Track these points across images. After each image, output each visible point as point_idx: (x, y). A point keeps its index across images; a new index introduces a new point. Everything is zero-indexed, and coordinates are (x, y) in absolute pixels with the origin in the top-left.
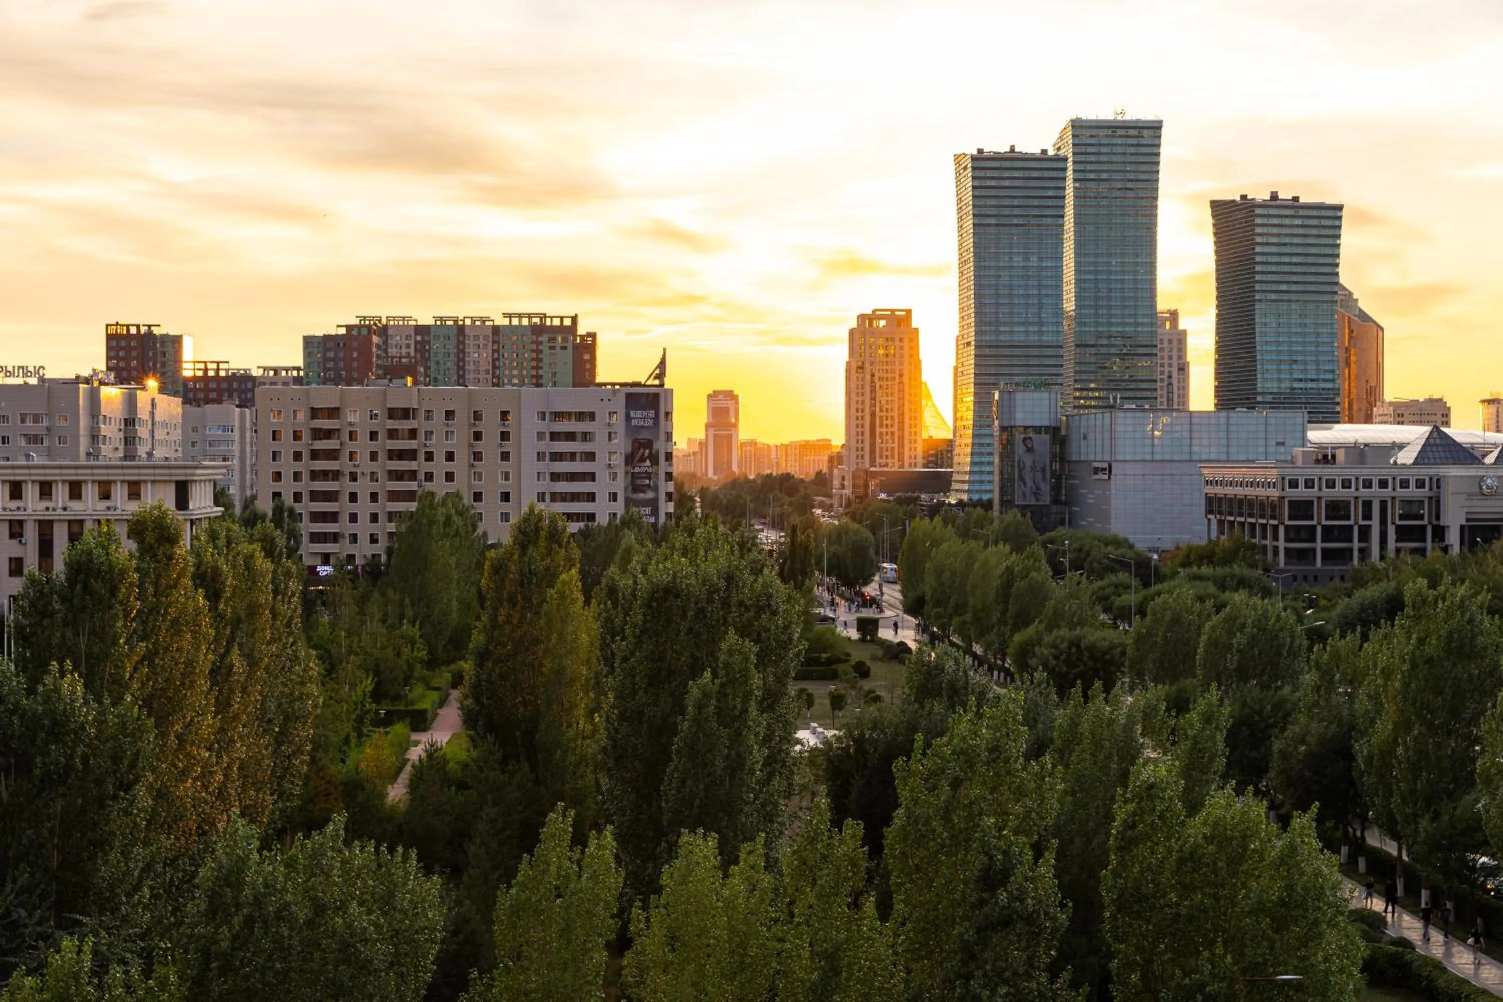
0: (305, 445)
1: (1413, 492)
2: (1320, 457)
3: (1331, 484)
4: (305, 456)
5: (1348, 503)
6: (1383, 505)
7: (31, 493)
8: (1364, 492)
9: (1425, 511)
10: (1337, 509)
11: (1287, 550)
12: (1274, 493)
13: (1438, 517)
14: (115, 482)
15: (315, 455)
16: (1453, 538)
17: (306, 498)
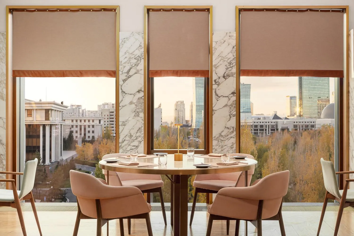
0: (109, 117)
1: (273, 124)
2: (258, 119)
3: (260, 122)
4: (109, 118)
5: (263, 125)
6: (269, 125)
7: (75, 121)
8: (266, 124)
9: (275, 127)
10: (262, 126)
11: (254, 133)
12: (252, 124)
13: (277, 127)
14: (90, 120)
15: (110, 118)
16: (279, 130)
17: (109, 124)
